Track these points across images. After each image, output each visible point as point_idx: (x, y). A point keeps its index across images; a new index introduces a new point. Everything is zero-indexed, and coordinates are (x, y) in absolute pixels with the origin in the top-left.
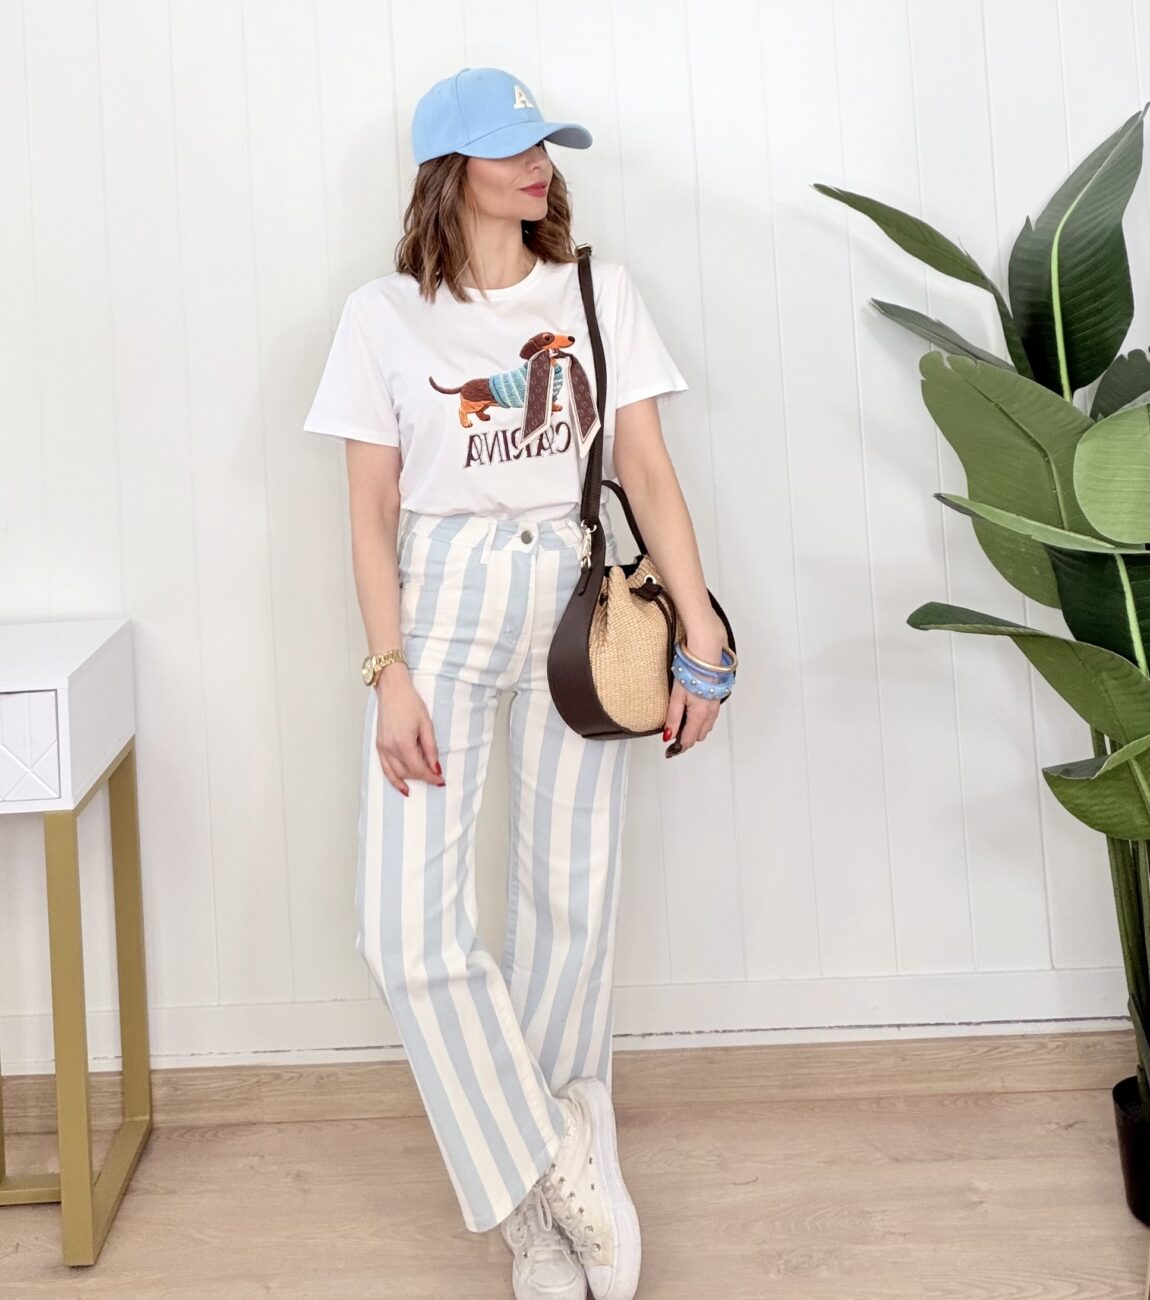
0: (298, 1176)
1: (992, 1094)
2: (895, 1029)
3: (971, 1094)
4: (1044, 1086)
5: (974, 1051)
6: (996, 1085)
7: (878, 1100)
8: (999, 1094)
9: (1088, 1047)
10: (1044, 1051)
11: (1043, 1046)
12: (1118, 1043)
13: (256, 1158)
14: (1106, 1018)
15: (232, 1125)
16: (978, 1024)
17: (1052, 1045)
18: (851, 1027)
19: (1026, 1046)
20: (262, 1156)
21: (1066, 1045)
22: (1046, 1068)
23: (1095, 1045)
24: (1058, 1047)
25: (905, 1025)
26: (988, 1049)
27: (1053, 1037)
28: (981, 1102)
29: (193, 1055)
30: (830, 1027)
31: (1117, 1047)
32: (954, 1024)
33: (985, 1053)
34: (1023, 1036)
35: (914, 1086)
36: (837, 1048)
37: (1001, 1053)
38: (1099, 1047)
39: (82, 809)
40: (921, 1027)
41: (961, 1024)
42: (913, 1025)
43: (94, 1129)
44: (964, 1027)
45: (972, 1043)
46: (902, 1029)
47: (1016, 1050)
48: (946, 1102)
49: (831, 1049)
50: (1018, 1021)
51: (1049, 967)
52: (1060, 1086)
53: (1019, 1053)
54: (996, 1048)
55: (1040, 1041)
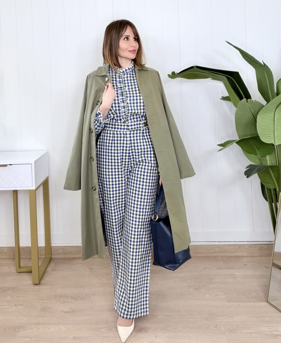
0: (90, 268)
1: (239, 256)
2: (219, 242)
3: (235, 256)
4: (251, 255)
5: (236, 247)
6: (240, 255)
7: (215, 257)
8: (241, 256)
9: (260, 247)
10: (251, 248)
11: (251, 247)
12: (267, 247)
13: (81, 265)
14: (265, 241)
15: (76, 258)
16: (237, 242)
17: (253, 246)
18: (209, 242)
19: (247, 247)
20: (82, 264)
21: (256, 247)
22: (251, 251)
23: (262, 247)
24: (254, 247)
25: (221, 242)
26: (239, 247)
27: (253, 245)
28: (237, 258)
29: (67, 243)
30: (205, 242)
31: (266, 247)
32: (231, 242)
33: (238, 248)
34: (246, 245)
35: (223, 254)
36: (206, 246)
37: (242, 248)
38: (263, 247)
39: (37, 189)
40: (224, 242)
41: (233, 242)
42: (223, 242)
43: (39, 258)
44: (234, 242)
45: (236, 246)
46: (220, 242)
47: (245, 247)
48: (229, 258)
49: (205, 246)
50: (245, 241)
51: (253, 230)
52: (254, 255)
53: (245, 248)
54: (241, 247)
55: (250, 246)
